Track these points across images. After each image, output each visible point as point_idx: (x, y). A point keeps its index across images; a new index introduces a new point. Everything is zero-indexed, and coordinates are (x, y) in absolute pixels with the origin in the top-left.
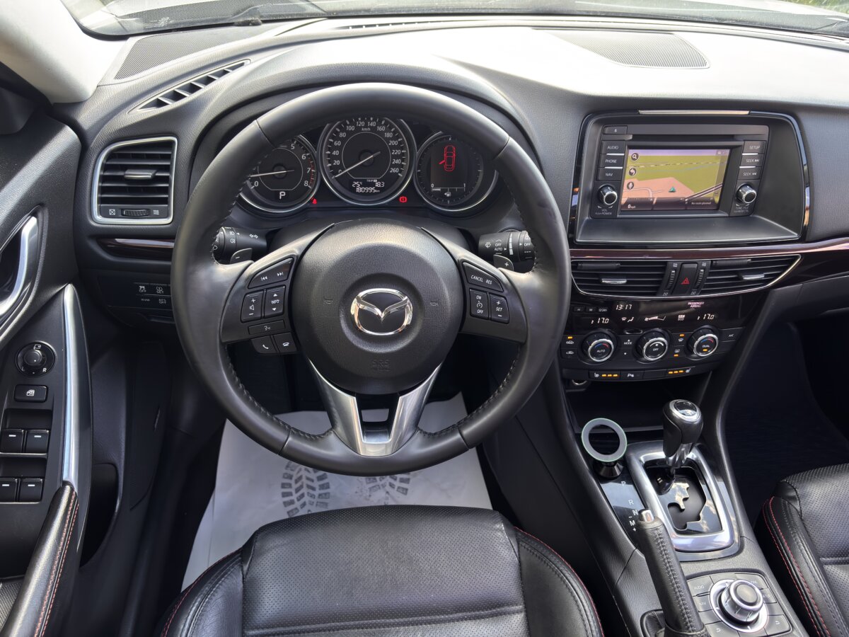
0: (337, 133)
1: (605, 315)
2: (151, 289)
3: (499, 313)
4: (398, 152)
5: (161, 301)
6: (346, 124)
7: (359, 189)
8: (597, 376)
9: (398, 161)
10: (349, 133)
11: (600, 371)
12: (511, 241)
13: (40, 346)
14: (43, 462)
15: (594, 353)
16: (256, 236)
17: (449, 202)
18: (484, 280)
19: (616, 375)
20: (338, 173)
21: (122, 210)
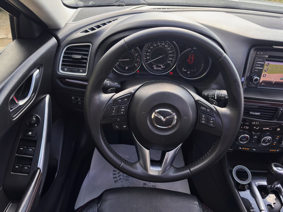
0: (150, 47)
1: (247, 125)
2: (76, 99)
3: (212, 123)
4: (172, 55)
5: (79, 103)
6: (153, 44)
7: (155, 68)
8: (240, 148)
9: (171, 59)
10: (154, 47)
11: (242, 147)
12: (216, 94)
13: (35, 116)
14: (31, 159)
15: (241, 140)
16: (117, 83)
17: (189, 75)
18: (207, 109)
19: (248, 149)
20: (148, 62)
21: (69, 69)
